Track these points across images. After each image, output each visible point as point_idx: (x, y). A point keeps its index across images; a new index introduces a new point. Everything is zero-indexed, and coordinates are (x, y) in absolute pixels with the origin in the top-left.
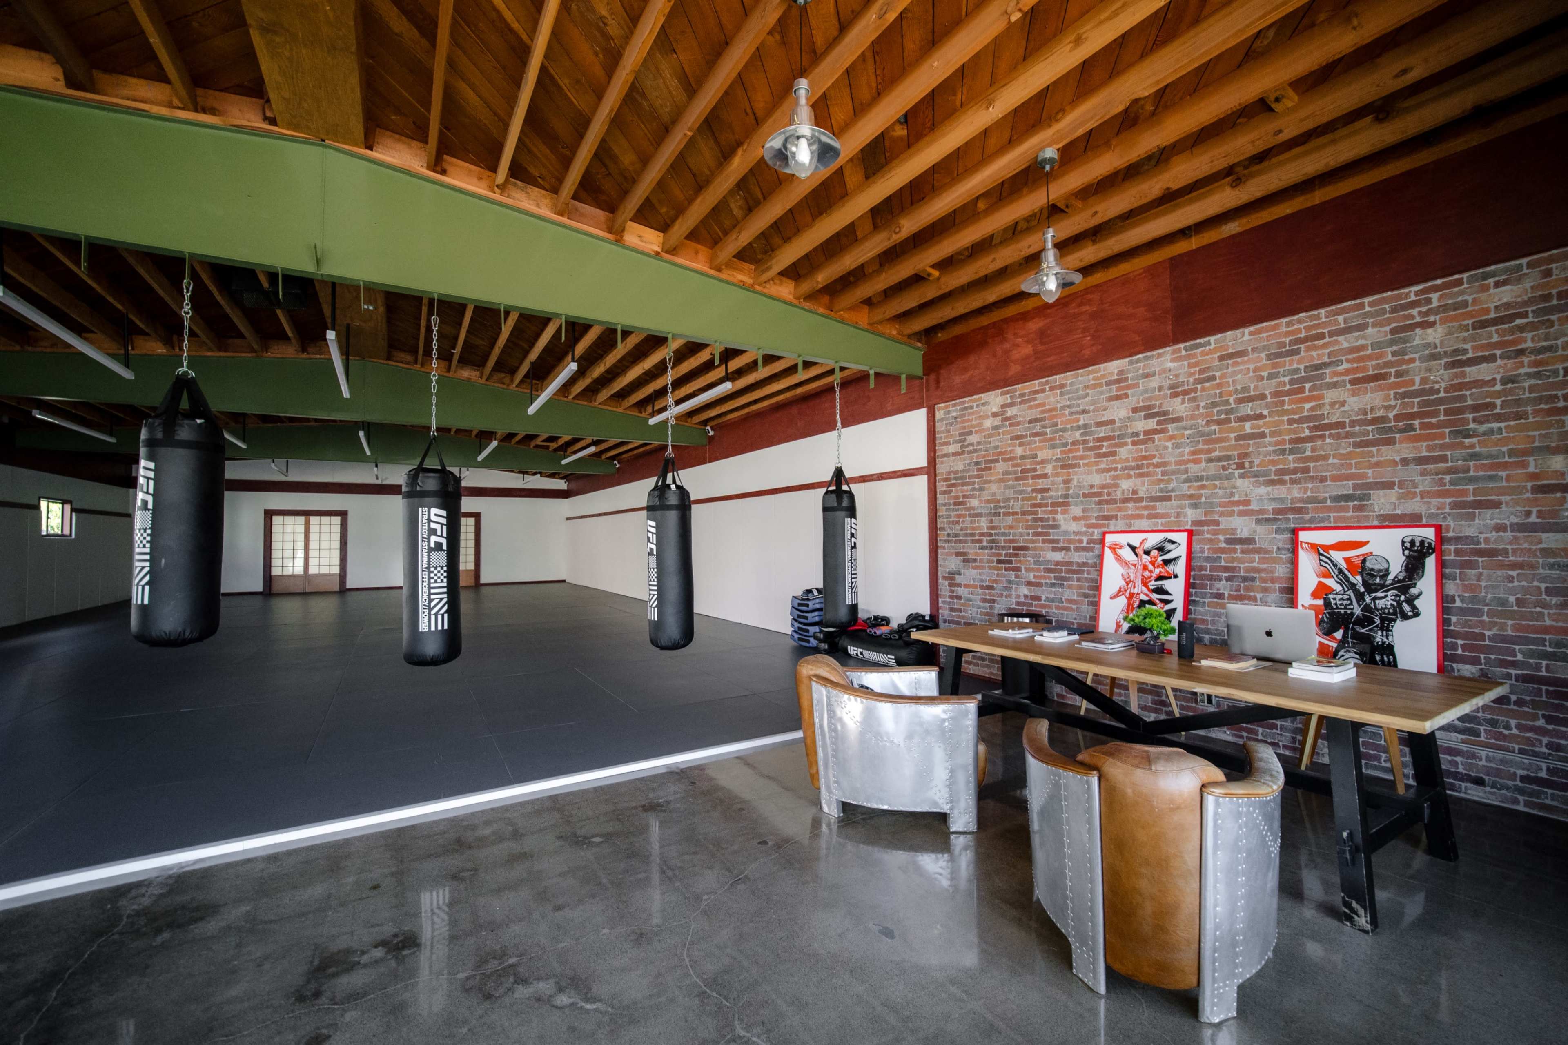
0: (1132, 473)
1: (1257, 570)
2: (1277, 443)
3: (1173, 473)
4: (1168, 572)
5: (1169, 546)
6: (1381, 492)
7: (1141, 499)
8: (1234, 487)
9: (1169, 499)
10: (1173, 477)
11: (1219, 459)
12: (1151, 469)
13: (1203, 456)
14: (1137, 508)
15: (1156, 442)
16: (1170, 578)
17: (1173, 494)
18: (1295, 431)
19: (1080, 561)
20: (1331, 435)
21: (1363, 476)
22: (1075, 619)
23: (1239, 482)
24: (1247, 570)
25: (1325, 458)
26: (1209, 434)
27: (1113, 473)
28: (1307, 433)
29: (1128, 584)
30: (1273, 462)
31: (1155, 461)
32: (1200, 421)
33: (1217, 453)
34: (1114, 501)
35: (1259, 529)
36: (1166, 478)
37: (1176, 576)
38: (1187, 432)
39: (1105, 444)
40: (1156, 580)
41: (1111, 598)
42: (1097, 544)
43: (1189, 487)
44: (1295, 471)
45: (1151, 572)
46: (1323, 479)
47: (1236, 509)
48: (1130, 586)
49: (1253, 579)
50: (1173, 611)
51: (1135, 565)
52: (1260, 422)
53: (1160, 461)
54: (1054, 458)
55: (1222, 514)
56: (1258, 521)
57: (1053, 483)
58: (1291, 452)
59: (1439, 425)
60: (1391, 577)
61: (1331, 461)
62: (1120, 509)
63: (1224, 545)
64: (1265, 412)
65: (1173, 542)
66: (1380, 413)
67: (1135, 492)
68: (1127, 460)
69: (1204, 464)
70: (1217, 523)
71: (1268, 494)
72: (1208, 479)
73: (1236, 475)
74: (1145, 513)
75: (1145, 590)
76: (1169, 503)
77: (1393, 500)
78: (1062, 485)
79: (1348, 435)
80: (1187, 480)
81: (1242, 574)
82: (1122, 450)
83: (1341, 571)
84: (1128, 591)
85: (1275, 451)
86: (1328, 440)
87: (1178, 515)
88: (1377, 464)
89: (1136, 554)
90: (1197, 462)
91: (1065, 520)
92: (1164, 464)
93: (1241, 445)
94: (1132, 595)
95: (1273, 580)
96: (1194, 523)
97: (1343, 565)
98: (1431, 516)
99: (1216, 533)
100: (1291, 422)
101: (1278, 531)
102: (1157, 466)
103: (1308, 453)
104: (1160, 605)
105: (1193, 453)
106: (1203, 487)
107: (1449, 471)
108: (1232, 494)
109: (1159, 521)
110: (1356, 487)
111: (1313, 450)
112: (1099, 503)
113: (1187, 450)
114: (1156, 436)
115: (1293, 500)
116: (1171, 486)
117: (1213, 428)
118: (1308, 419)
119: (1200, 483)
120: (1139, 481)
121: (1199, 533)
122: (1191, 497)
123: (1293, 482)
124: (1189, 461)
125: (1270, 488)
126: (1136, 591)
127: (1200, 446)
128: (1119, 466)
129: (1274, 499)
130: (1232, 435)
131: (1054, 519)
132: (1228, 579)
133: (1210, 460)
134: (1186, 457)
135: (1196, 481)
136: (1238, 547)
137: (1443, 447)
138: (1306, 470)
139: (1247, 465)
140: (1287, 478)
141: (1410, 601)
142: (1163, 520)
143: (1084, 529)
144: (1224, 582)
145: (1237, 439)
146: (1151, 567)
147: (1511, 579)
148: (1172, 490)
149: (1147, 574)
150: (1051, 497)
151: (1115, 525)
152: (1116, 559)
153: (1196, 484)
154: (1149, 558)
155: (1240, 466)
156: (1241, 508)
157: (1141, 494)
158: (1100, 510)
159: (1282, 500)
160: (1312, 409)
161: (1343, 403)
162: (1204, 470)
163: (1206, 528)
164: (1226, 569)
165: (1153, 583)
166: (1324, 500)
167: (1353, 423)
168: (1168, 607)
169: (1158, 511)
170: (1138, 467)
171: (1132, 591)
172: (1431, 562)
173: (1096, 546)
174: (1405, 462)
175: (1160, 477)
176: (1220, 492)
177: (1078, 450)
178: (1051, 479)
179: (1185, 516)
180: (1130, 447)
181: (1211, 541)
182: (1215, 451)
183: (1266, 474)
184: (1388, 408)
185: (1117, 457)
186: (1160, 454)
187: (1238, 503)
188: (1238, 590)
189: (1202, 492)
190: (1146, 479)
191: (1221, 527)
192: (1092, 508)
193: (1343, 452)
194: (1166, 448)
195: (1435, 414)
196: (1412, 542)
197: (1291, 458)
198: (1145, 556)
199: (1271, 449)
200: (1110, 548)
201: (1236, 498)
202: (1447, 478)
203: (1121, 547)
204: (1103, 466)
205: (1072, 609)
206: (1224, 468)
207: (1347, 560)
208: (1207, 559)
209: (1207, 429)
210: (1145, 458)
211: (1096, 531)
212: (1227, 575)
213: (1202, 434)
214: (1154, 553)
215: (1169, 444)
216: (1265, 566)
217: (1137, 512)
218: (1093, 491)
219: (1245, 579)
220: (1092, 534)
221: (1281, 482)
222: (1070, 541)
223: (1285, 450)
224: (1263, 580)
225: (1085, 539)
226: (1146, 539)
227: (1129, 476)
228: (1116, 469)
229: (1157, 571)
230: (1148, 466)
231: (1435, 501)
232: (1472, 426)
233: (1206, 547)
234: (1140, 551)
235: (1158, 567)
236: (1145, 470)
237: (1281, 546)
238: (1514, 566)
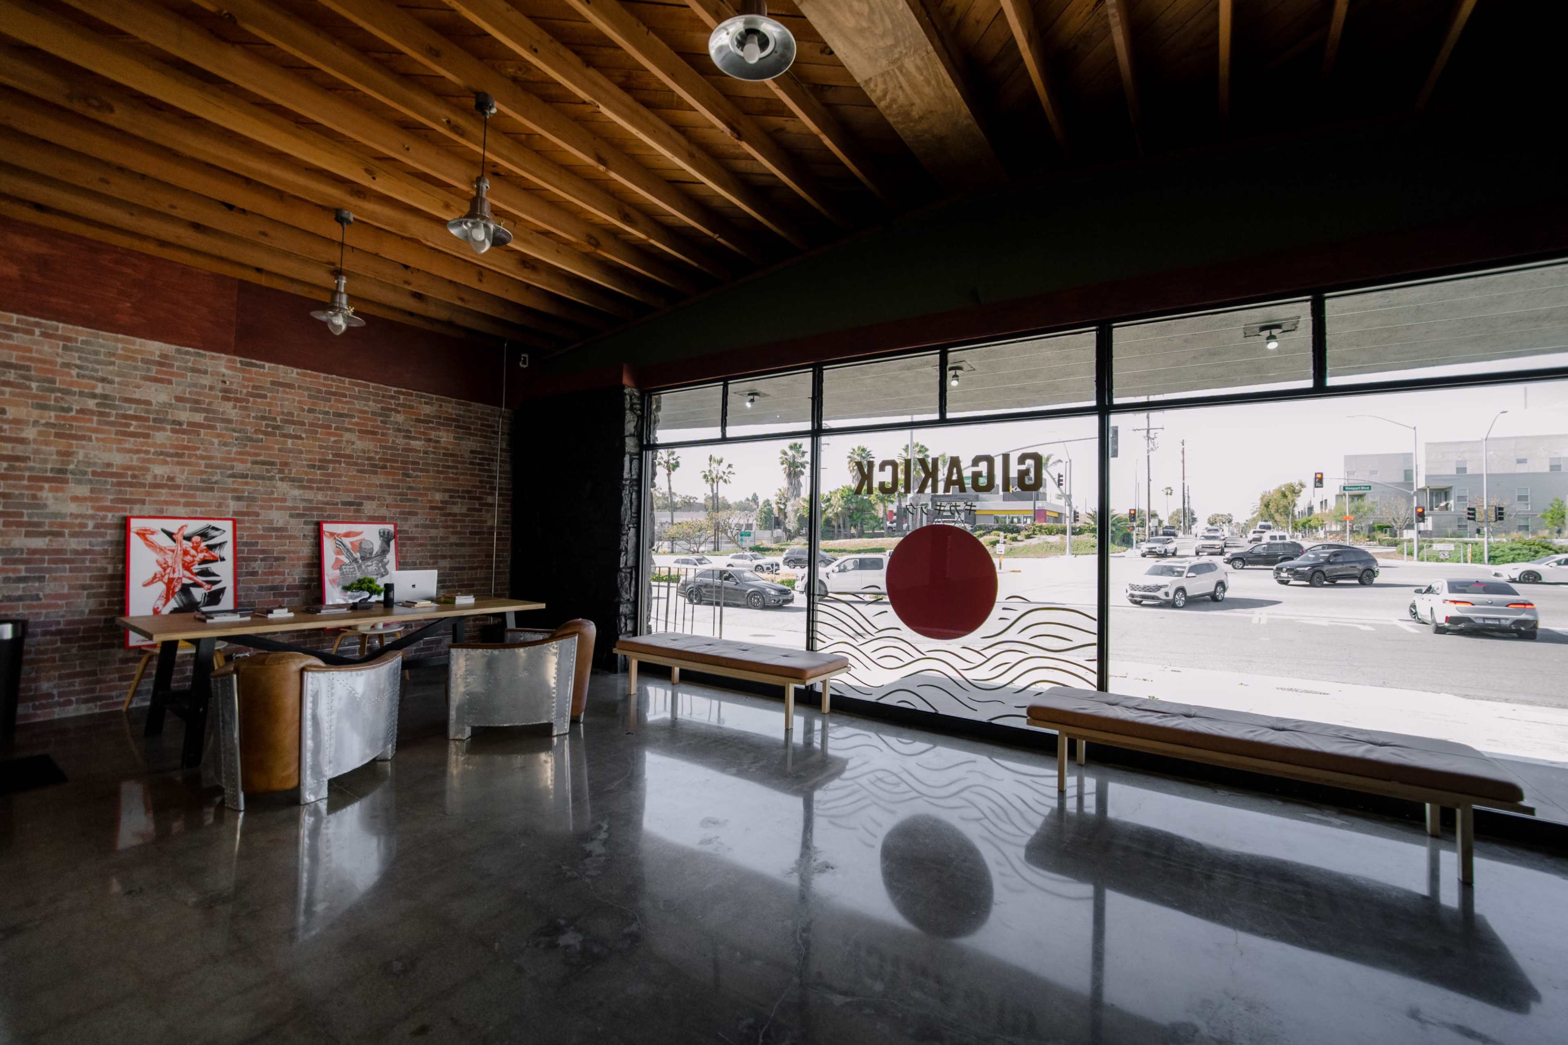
0: (169, 459)
1: (288, 552)
2: (310, 460)
3: (218, 467)
4: (213, 556)
5: (214, 533)
6: (369, 502)
7: (178, 487)
8: (275, 487)
9: (212, 490)
10: (218, 471)
11: (263, 463)
12: (193, 460)
13: (249, 458)
14: (173, 495)
15: (202, 436)
16: (216, 561)
17: (216, 486)
18: (323, 454)
19: (79, 548)
20: (345, 462)
21: (360, 491)
22: (63, 616)
23: (279, 483)
24: (280, 552)
25: (340, 476)
26: (257, 441)
27: (142, 455)
28: (330, 457)
29: (165, 569)
30: (306, 473)
31: (198, 453)
32: (249, 428)
33: (262, 458)
34: (143, 485)
35: (292, 521)
36: (209, 470)
37: (223, 559)
38: (236, 434)
39: (134, 423)
40: (199, 564)
41: (145, 585)
42: (110, 529)
43: (234, 482)
44: (321, 481)
45: (194, 556)
46: (337, 490)
47: (274, 504)
48: (168, 571)
49: (283, 559)
50: (222, 590)
51: (173, 551)
52: (300, 442)
53: (204, 454)
54: (43, 421)
55: (262, 507)
56: (291, 516)
57: (36, 452)
58: (320, 468)
59: (398, 468)
60: (374, 553)
61: (343, 479)
62: (149, 494)
63: (261, 532)
64: (304, 435)
65: (217, 529)
66: (372, 455)
67: (170, 479)
68: (163, 445)
69: (249, 465)
70: (257, 514)
71: (300, 495)
72: (252, 477)
73: (277, 478)
74: (183, 500)
75: (188, 574)
76: (211, 493)
77: (374, 507)
78: (55, 457)
79: (356, 464)
80: (233, 476)
81: (275, 555)
82: (157, 434)
83: (348, 550)
84: (166, 577)
85: (308, 466)
86: (343, 465)
87: (220, 505)
88: (369, 485)
89: (174, 540)
90: (243, 461)
91: (56, 499)
92: (210, 458)
93: (283, 456)
94: (171, 580)
95: (299, 559)
96: (235, 513)
97: (349, 546)
98: (393, 518)
99: (256, 522)
100: (320, 447)
101: (306, 523)
102: (203, 458)
103: (330, 471)
104: (207, 586)
105: (240, 453)
106: (247, 484)
107: (401, 494)
108: (272, 493)
109: (199, 509)
110: (356, 497)
111: (334, 469)
112: (119, 484)
113: (234, 449)
114: (202, 431)
115: (318, 502)
116: (215, 479)
117: (261, 436)
118: (332, 448)
119: (244, 480)
120: (177, 469)
121: (243, 522)
122: (235, 490)
123: (319, 489)
124: (235, 460)
125: (301, 492)
126: (176, 576)
127: (248, 449)
128: (152, 450)
129: (305, 500)
130: (277, 446)
131: (34, 497)
132: (262, 560)
133: (255, 463)
134: (232, 456)
135: (240, 478)
136: (273, 534)
137: (399, 481)
138: (328, 482)
139: (286, 471)
140: (315, 485)
141: (384, 566)
142: (203, 509)
143: (90, 512)
144: (259, 562)
145: (280, 450)
146: (193, 552)
147: (418, 552)
148: (216, 483)
149: (188, 558)
150: (31, 469)
151: (140, 511)
152: (147, 545)
153: (240, 480)
154: (190, 544)
155: (281, 471)
156: (279, 504)
157: (178, 481)
158: (120, 492)
159: (310, 501)
160: (335, 442)
161: (353, 443)
162: (249, 470)
163: (246, 518)
164: (263, 552)
165: (197, 566)
166: (337, 504)
167: (358, 457)
168: (215, 588)
169: (198, 500)
170: (177, 455)
171: (171, 576)
172: (392, 543)
173: (109, 531)
174: (381, 486)
175: (203, 468)
176: (262, 489)
177: (91, 421)
178: (33, 446)
179: (228, 506)
180: (169, 433)
181: (250, 528)
182: (260, 455)
183: (301, 480)
184: (376, 453)
185: (150, 441)
186: (206, 448)
187: (276, 500)
188: (271, 568)
189: (246, 487)
190: (187, 468)
191: (260, 518)
192: (107, 490)
193: (350, 474)
194: (212, 443)
195: (397, 461)
196: (384, 533)
197: (318, 472)
198: (185, 542)
199: (305, 463)
200: (138, 534)
201: (275, 496)
202: (399, 497)
203: (153, 533)
204: (127, 446)
205: (57, 606)
206: (268, 471)
207: (352, 543)
208: (246, 544)
209: (255, 436)
210: (186, 448)
211: (110, 515)
212: (261, 556)
213: (250, 439)
214: (196, 539)
215: (216, 441)
216: (293, 549)
217: (172, 499)
218: (109, 470)
219: (277, 559)
220: (104, 518)
221: (311, 488)
222: (63, 525)
223: (315, 466)
224: (292, 559)
225: (91, 525)
226: (186, 526)
227: (166, 463)
228: (147, 452)
229: (201, 556)
230: (190, 456)
231: (393, 510)
232: (411, 472)
233: (245, 534)
234: (179, 537)
235: (202, 551)
236: (186, 459)
237: (306, 533)
238: (421, 545)
